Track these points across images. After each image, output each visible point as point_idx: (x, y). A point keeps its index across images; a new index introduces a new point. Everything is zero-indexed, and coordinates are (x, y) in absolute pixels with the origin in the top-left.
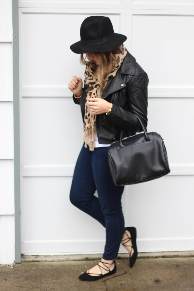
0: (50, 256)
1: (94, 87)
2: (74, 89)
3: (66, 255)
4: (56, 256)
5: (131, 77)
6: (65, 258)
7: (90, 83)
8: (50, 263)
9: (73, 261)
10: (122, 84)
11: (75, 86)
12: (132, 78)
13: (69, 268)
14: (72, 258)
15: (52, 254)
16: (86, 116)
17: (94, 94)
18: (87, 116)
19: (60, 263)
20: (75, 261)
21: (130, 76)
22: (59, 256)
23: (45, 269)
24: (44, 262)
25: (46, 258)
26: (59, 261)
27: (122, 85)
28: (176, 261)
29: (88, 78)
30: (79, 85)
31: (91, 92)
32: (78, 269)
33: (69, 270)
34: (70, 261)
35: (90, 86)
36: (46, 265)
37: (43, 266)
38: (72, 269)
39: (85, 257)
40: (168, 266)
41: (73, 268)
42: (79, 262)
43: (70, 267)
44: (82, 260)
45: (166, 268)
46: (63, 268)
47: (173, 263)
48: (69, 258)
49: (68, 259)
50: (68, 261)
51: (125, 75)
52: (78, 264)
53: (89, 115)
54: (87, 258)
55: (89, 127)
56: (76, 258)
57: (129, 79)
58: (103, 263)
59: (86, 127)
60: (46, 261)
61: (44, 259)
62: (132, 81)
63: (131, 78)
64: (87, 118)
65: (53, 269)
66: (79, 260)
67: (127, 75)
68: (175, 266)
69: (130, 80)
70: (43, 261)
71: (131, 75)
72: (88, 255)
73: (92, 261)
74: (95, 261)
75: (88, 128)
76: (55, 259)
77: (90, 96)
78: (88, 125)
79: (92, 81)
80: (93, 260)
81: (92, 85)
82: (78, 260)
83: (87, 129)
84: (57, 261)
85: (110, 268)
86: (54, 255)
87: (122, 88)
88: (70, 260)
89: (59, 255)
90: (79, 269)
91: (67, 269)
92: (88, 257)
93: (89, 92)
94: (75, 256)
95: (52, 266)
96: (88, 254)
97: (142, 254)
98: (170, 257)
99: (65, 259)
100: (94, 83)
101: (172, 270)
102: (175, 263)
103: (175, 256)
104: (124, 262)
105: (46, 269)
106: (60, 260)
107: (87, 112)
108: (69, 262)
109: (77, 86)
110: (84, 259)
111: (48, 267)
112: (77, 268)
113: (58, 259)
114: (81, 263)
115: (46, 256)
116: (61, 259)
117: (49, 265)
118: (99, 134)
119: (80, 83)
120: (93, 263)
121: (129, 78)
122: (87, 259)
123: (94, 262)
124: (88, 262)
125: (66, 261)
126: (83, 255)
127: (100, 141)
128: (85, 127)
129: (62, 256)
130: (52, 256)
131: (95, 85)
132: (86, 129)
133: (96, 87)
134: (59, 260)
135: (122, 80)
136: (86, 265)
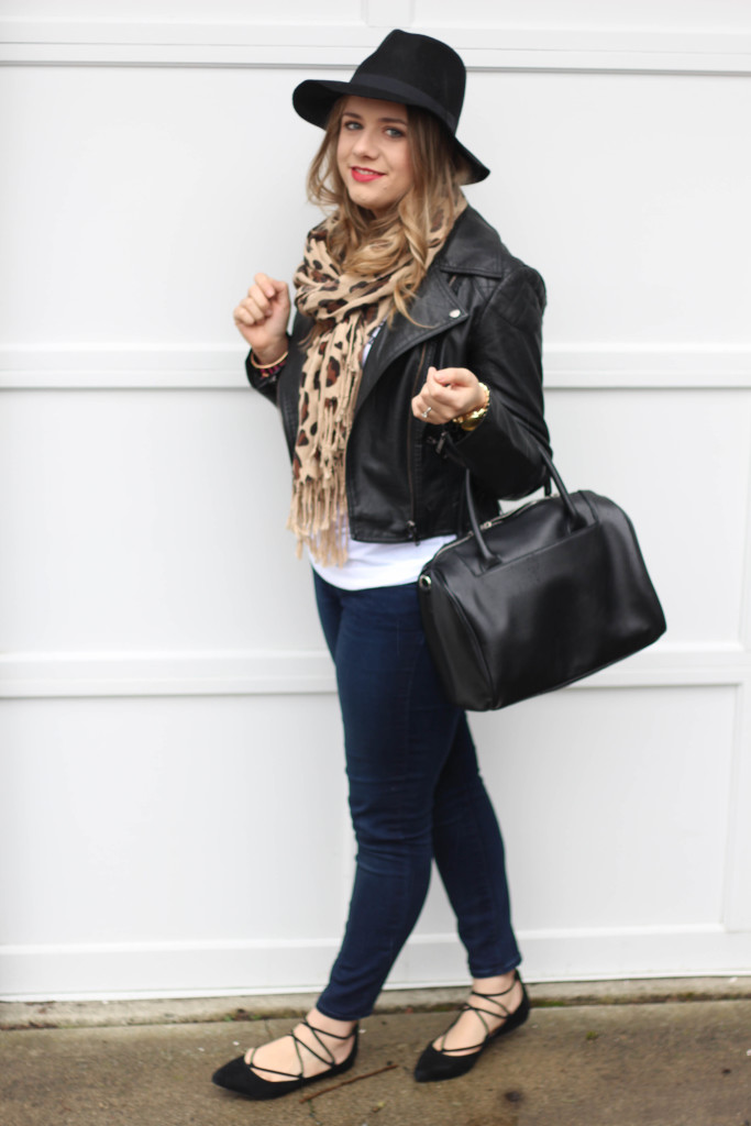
0: (99, 1004)
1: (340, 318)
2: (256, 324)
3: (160, 1001)
4: (120, 1002)
5: (488, 287)
6: (157, 1012)
7: (325, 304)
8: (98, 1031)
9: (186, 1021)
10: (454, 308)
11: (263, 310)
12: (496, 288)
13: (172, 1052)
14: (181, 1011)
15: (104, 997)
16: (303, 432)
17: (339, 346)
18: (308, 434)
19: (138, 1030)
20: (195, 1022)
21: (483, 282)
22: (131, 1005)
23: (79, 1054)
24: (75, 1027)
25: (80, 1012)
26: (131, 1023)
27: (455, 314)
28: (584, 1020)
29: (314, 287)
30: (279, 309)
31: (324, 339)
32: (207, 1052)
33: (170, 1058)
34: (174, 1022)
35: (323, 315)
36: (81, 1041)
37: (69, 1042)
38: (184, 1053)
39: (233, 1006)
40: (554, 1038)
41: (188, 1051)
42: (211, 1027)
43: (174, 1047)
44: (222, 1020)
45: (545, 1046)
46: (149, 1049)
47: (575, 1027)
48: (171, 1012)
49: (167, 1015)
50: (166, 1023)
51: (461, 276)
52: (208, 1033)
53: (314, 429)
54: (241, 1011)
55: (313, 474)
56: (198, 1010)
57: (482, 293)
58: (313, 1029)
59: (303, 478)
60: (81, 1025)
61: (74, 1017)
62: (492, 301)
63: (491, 290)
64: (305, 442)
65: (110, 1057)
66: (210, 1021)
67: (471, 276)
68: (583, 1039)
69: (487, 295)
70: (69, 1025)
71: (488, 278)
72: (243, 1000)
73: (262, 1023)
74: (271, 1023)
75: (309, 479)
76: (118, 1015)
77: (321, 357)
78: (308, 469)
79: (334, 296)
80: (266, 1017)
81: (329, 312)
82: (206, 1018)
83: (304, 483)
84: (124, 1022)
85: (335, 1054)
86: (111, 1002)
87: (453, 323)
88: (176, 1019)
89: (133, 1002)
90: (212, 1056)
91: (163, 1053)
92: (247, 1006)
93: (317, 341)
94: (195, 1003)
95: (105, 1042)
96: (243, 996)
97: (452, 992)
98: (562, 1002)
99: (157, 1014)
100: (342, 302)
101: (570, 1055)
102: (583, 1028)
103: (579, 1001)
104: (384, 1023)
105: (83, 1057)
106: (137, 1021)
107: (306, 415)
108: (170, 1027)
109: (269, 312)
110: (228, 1015)
111: (90, 1046)
112: (202, 1050)
113: (129, 1015)
114: (219, 1031)
115: (80, 1005)
116: (141, 1014)
117: (93, 1041)
118: (355, 503)
119: (283, 300)
120: (263, 1032)
121: (480, 288)
122: (241, 1015)
123: (267, 1028)
124: (246, 1026)
125: (157, 1023)
126: (226, 998)
127: (356, 531)
128: (296, 476)
129: (144, 1005)
130: (106, 1003)
131: (345, 309)
132: (302, 484)
133: (346, 318)
134: (132, 1020)
135: (452, 294)
136: (236, 1040)
